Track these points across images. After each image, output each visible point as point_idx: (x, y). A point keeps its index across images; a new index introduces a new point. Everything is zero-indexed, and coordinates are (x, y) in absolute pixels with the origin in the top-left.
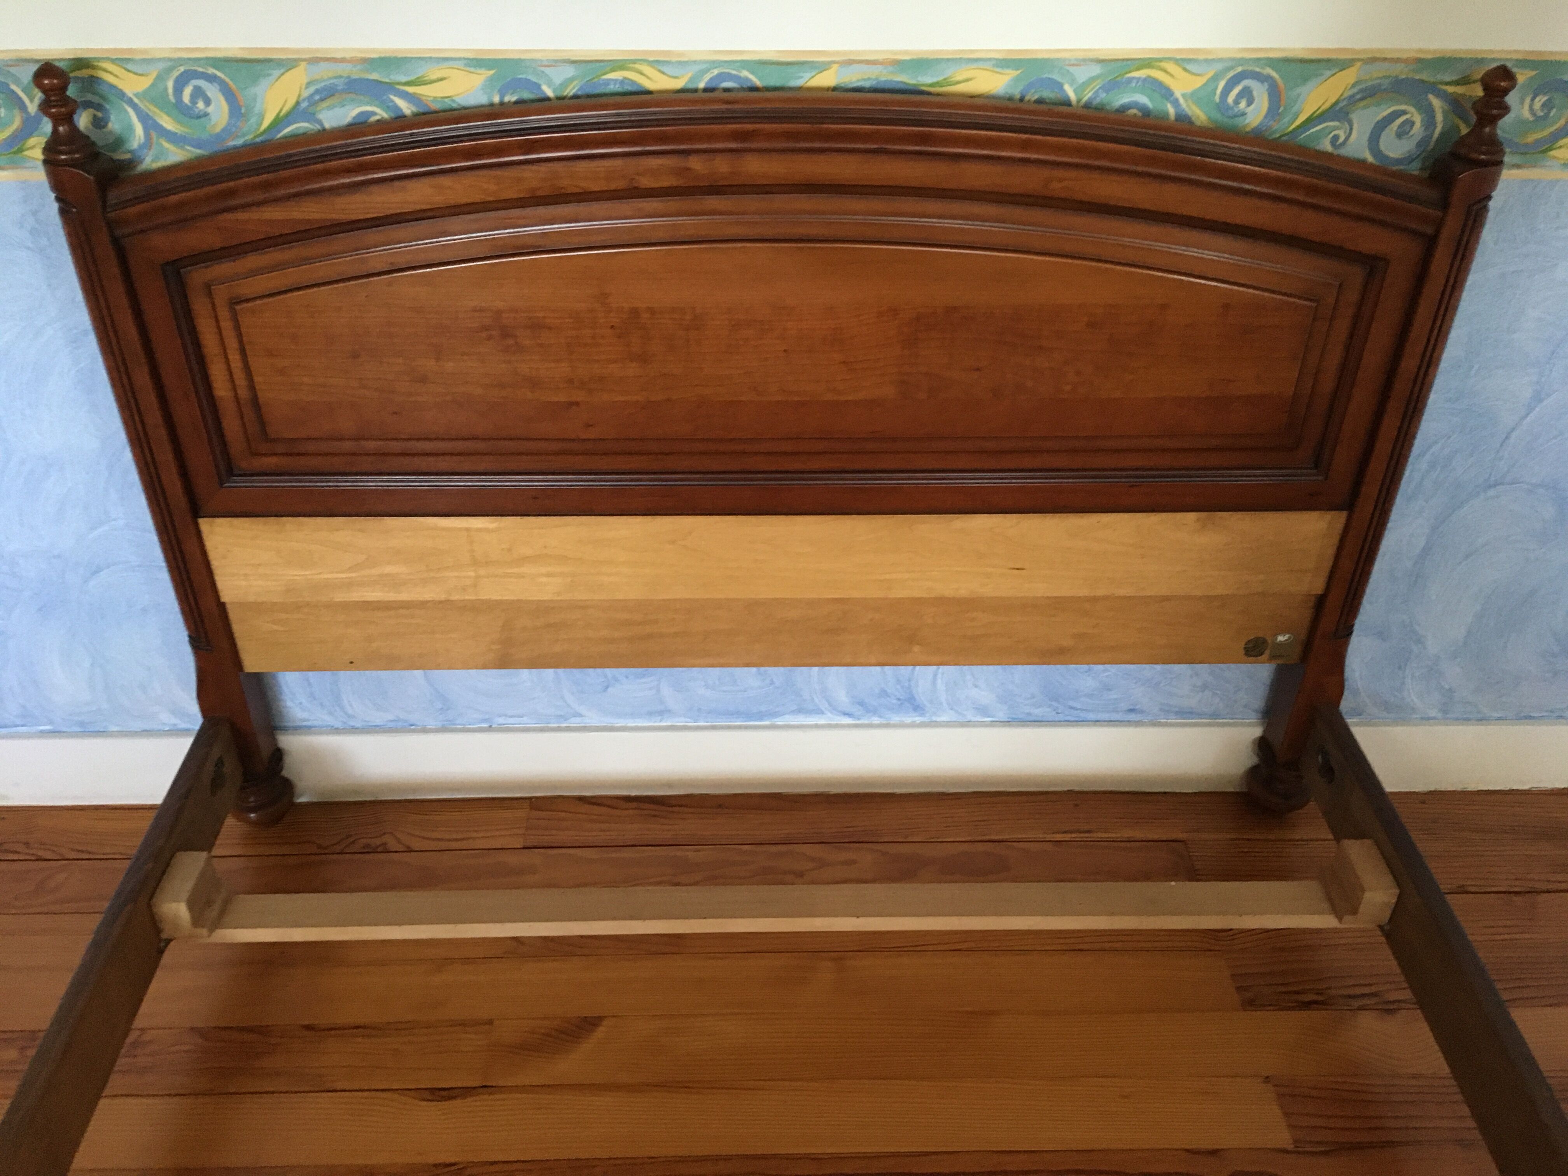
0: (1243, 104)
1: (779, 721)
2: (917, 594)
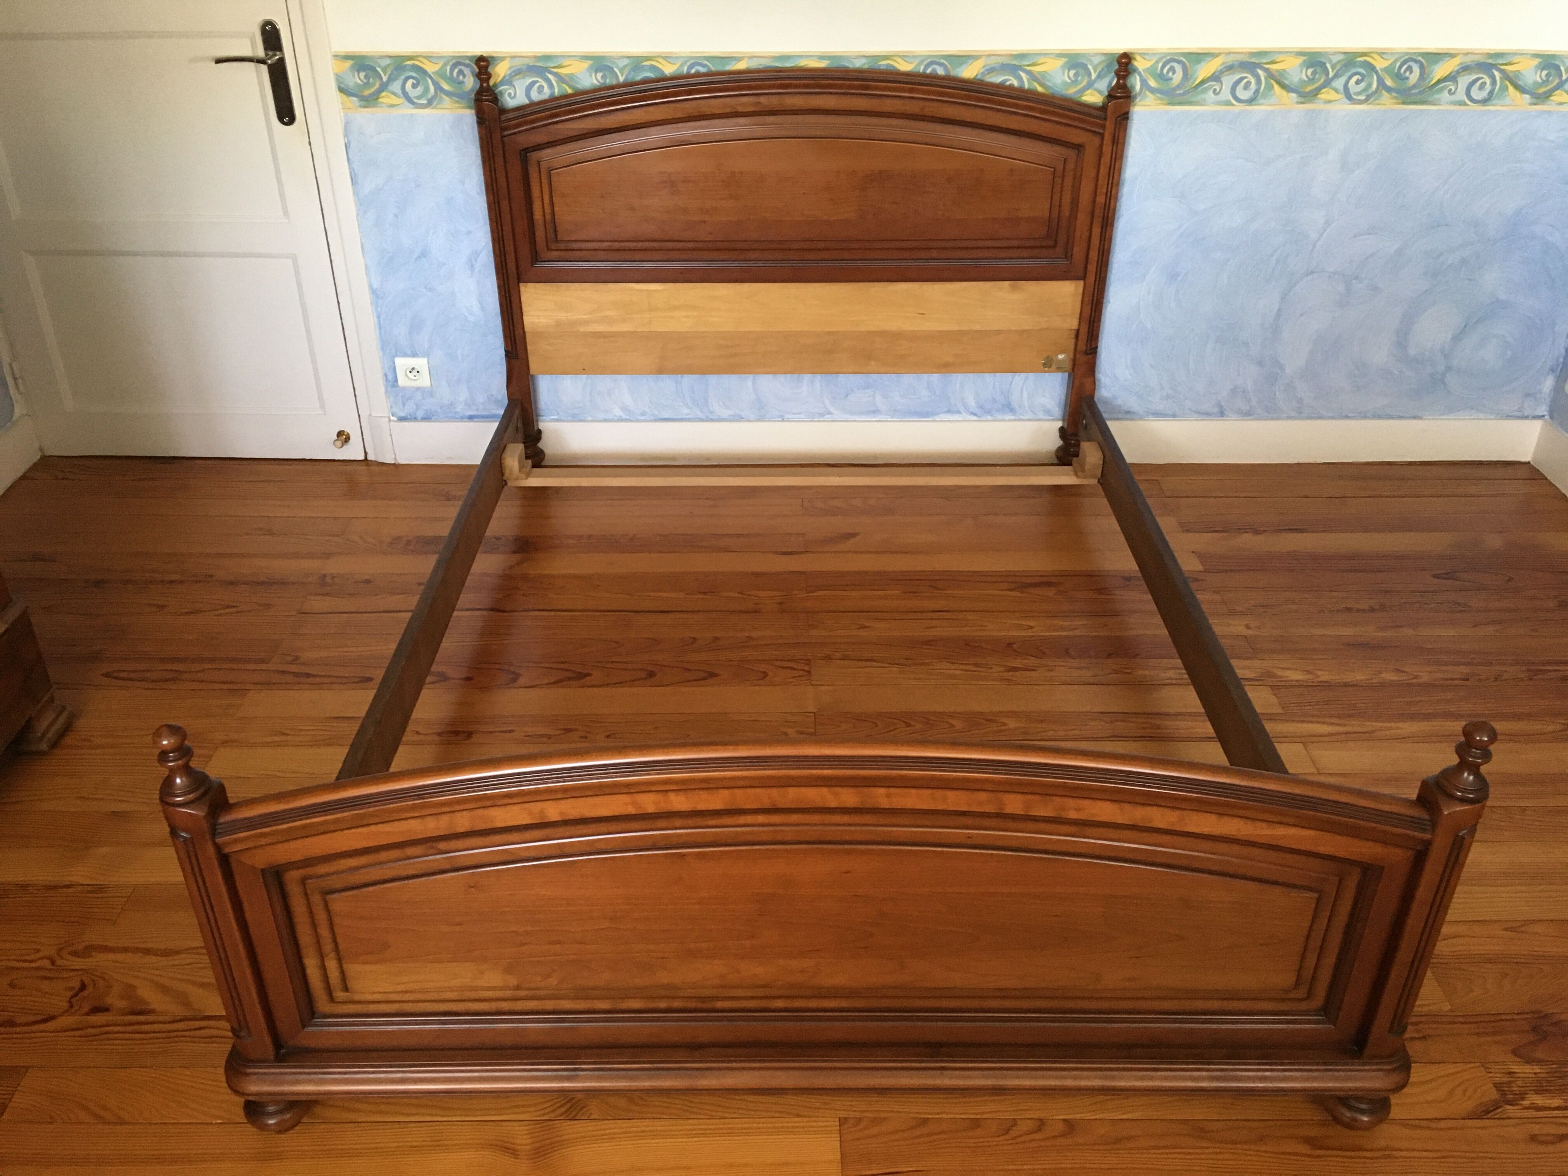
0: (1170, 74)
2: (872, 329)
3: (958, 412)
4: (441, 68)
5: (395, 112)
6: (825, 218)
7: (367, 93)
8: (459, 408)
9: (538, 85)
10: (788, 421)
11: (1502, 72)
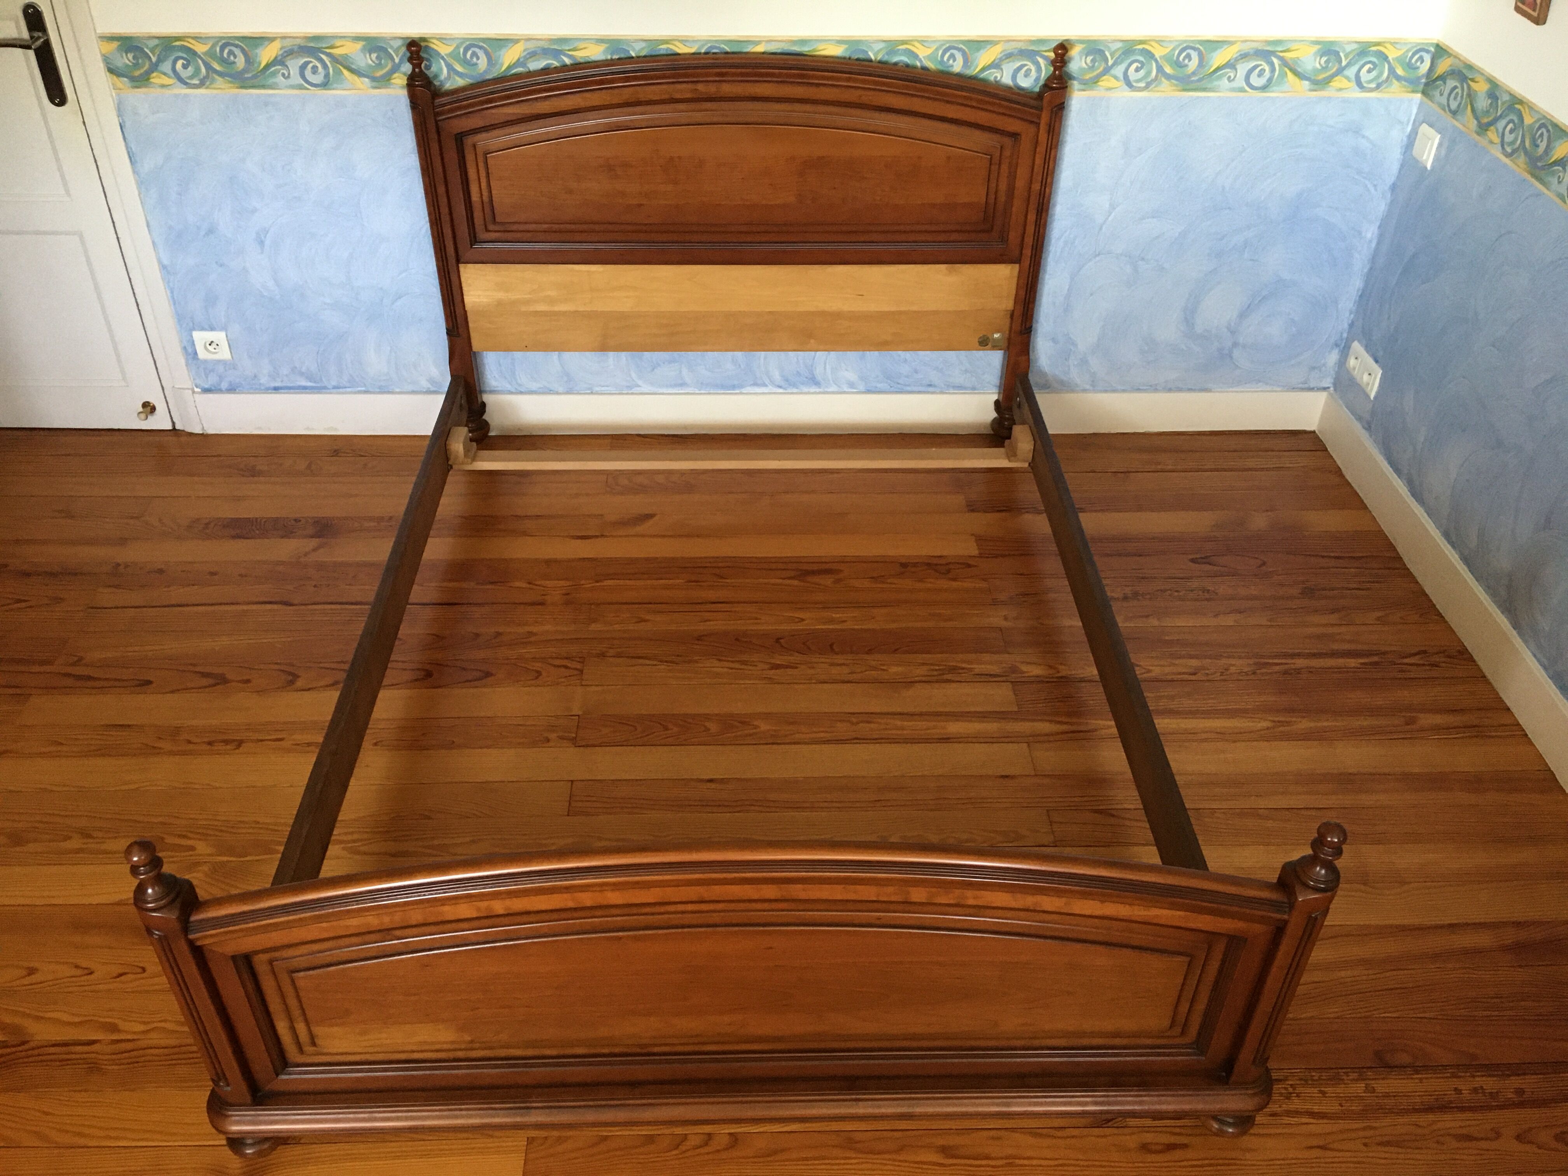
1: (744, 391)
3: (765, 385)
4: (210, 49)
5: (167, 92)
6: (764, 202)
7: (137, 73)
8: (264, 380)
9: (311, 65)
10: (597, 393)
11: (1281, 59)
